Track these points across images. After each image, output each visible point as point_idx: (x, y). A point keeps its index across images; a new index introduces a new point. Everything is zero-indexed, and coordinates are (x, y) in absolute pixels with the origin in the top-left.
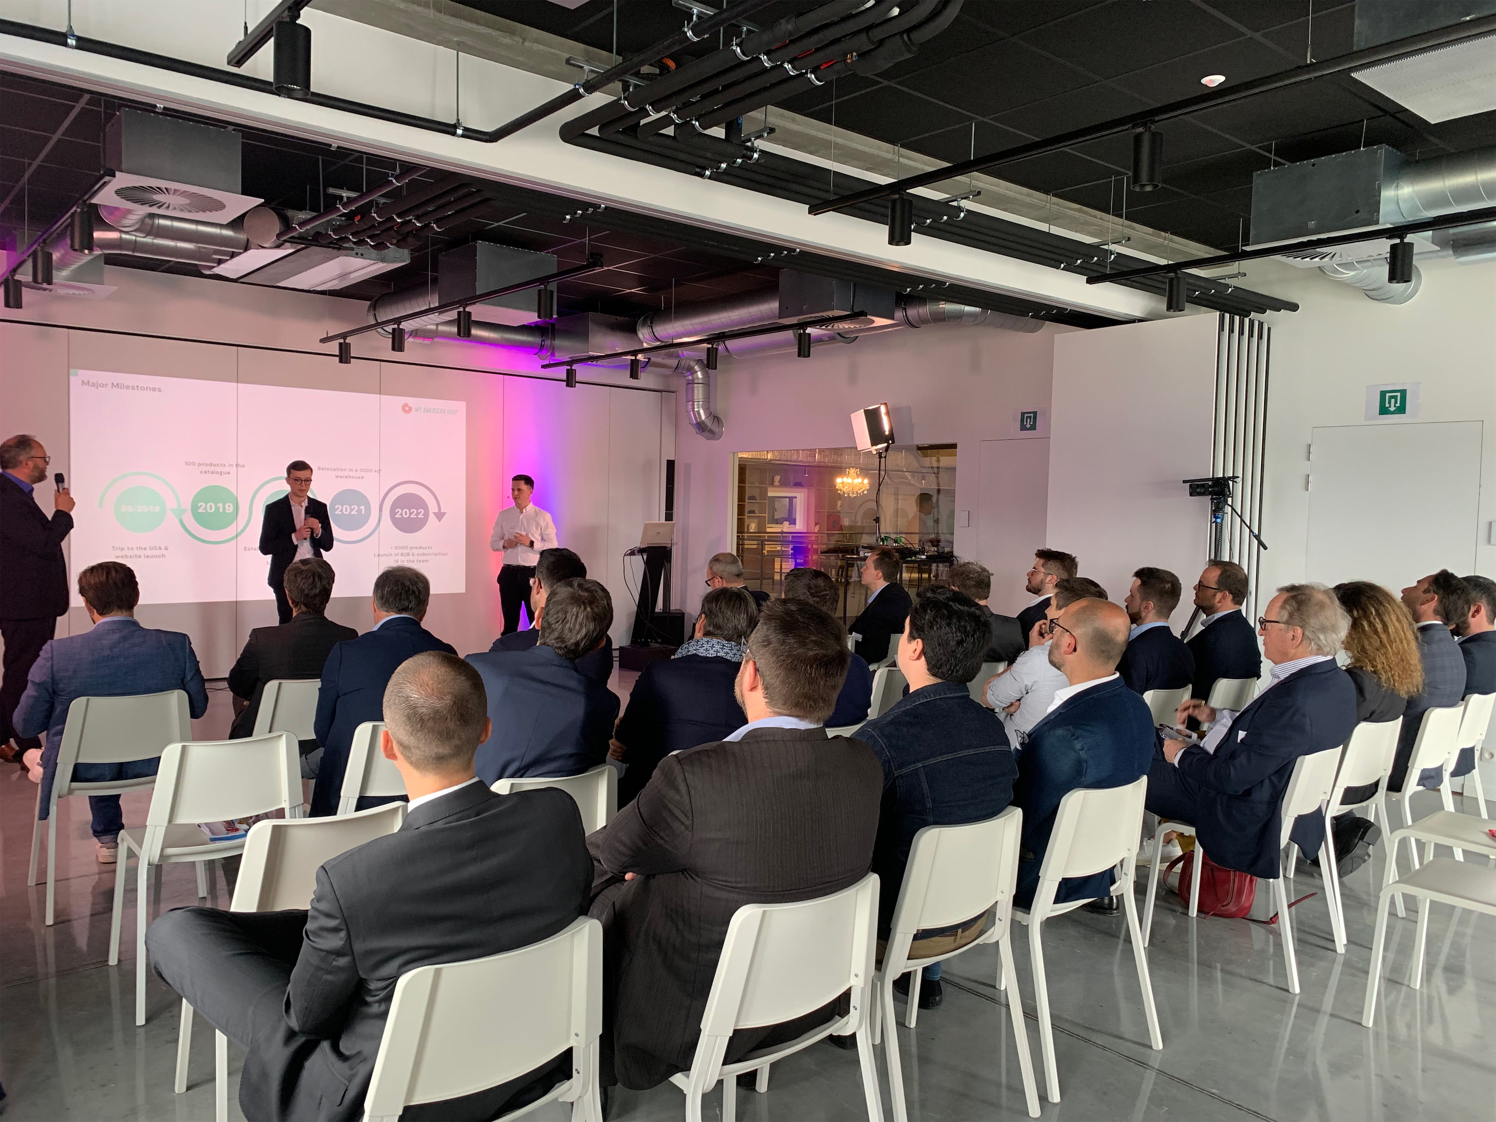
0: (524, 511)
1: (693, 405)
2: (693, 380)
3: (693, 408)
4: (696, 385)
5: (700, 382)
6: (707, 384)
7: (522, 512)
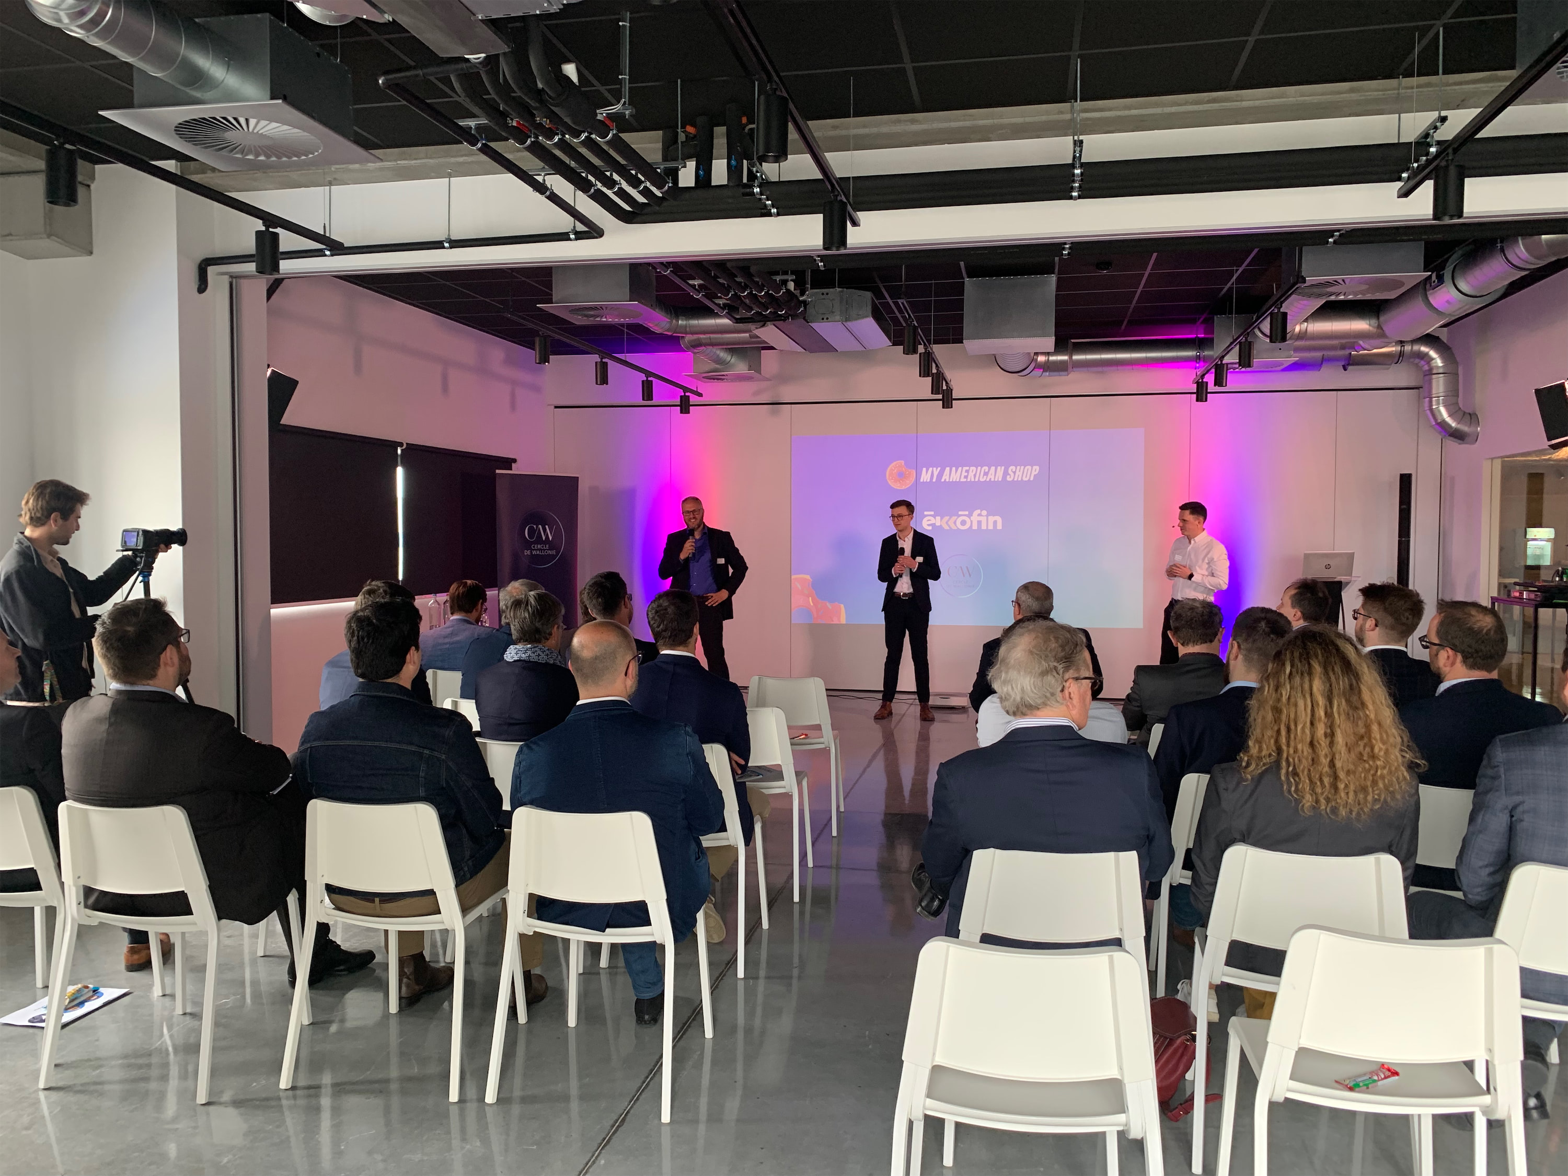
0: (1192, 542)
1: (1431, 402)
2: (1431, 369)
3: (1431, 405)
4: (1434, 376)
5: (1441, 371)
6: (1452, 373)
7: (1190, 542)
